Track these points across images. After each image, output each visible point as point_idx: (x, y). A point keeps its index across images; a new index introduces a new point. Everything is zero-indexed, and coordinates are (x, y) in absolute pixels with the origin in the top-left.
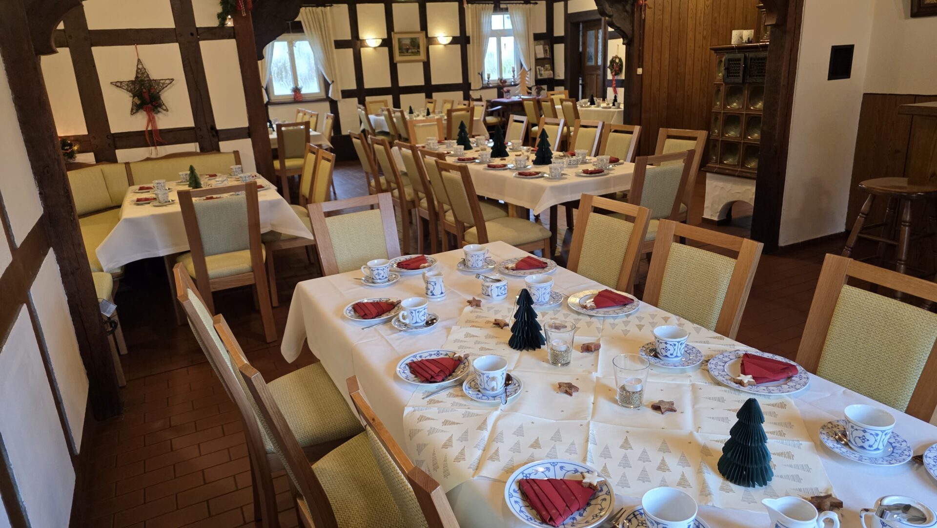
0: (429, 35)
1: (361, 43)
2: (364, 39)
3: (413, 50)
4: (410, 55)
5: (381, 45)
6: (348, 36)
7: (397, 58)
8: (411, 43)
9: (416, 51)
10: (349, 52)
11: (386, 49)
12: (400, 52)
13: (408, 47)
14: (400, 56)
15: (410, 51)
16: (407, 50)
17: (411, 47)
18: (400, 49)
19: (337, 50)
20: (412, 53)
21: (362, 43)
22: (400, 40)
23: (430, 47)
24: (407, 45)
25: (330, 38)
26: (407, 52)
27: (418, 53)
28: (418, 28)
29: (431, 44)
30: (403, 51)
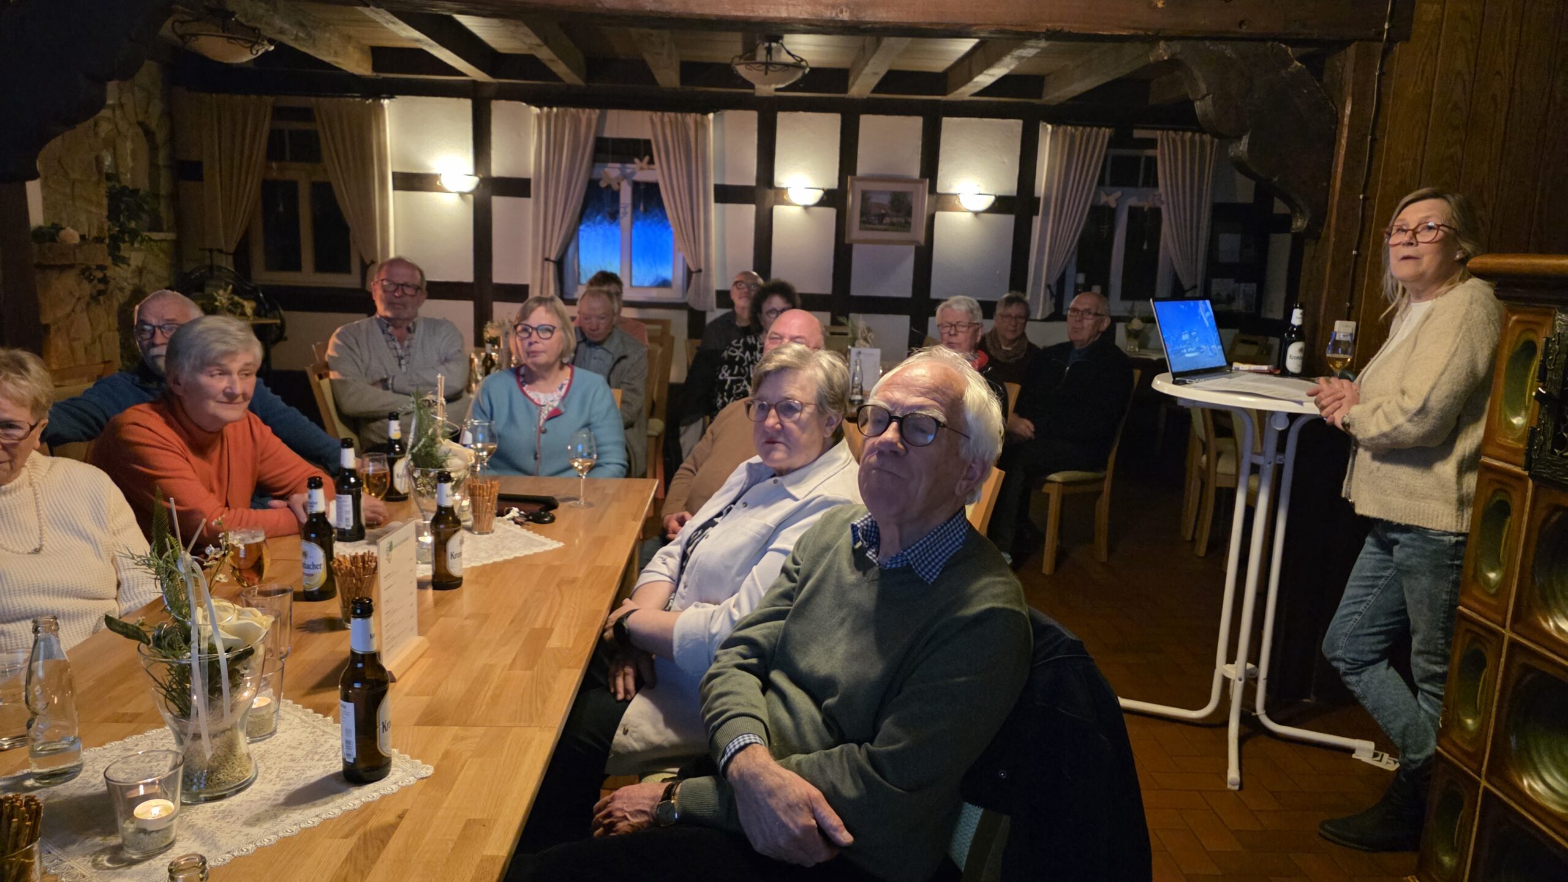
0: (939, 190)
1: (776, 195)
2: (784, 186)
3: (895, 220)
4: (886, 230)
5: (821, 203)
6: (749, 178)
7: (855, 232)
8: (892, 202)
9: (903, 221)
10: (749, 211)
11: (831, 213)
12: (862, 222)
13: (883, 211)
14: (860, 229)
15: (887, 220)
16: (881, 217)
17: (890, 212)
18: (863, 213)
19: (719, 205)
20: (892, 224)
21: (780, 195)
22: (865, 196)
23: (939, 215)
24: (880, 206)
25: (705, 178)
26: (881, 223)
27: (906, 226)
28: (915, 172)
29: (943, 209)
30: (869, 218)
